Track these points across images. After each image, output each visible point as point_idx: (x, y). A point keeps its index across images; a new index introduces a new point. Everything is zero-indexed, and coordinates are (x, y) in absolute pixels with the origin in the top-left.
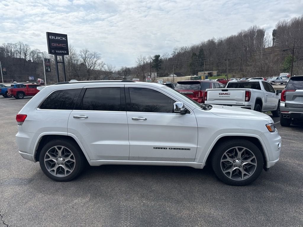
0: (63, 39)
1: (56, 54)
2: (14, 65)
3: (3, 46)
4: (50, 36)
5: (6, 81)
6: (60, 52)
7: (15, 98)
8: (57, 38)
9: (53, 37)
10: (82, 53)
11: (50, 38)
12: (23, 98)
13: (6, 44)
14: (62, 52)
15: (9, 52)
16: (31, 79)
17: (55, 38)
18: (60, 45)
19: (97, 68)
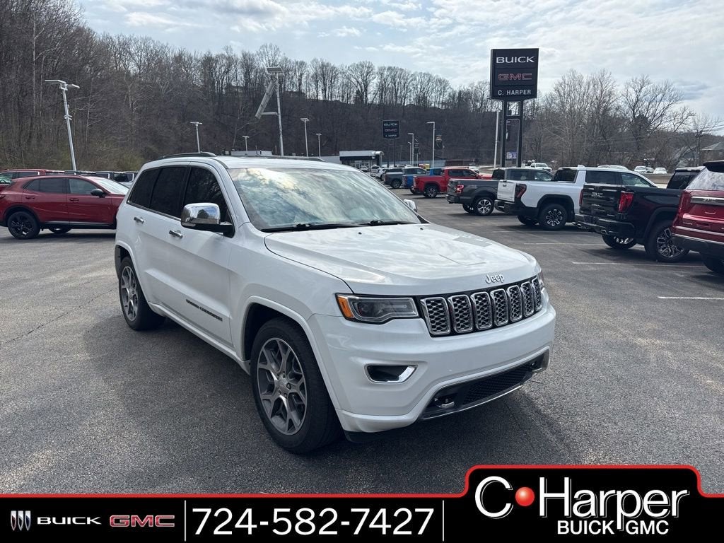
0: (528, 60)
1: (506, 99)
2: (483, 127)
3: (470, 88)
4: (497, 58)
5: (462, 162)
6: (517, 92)
7: (423, 196)
8: (512, 61)
9: (504, 60)
10: (631, 90)
11: (497, 62)
12: (434, 197)
13: (476, 84)
14: (521, 91)
15: (478, 101)
16: (510, 157)
17: (509, 60)
18: (519, 76)
19: (667, 125)
